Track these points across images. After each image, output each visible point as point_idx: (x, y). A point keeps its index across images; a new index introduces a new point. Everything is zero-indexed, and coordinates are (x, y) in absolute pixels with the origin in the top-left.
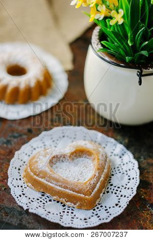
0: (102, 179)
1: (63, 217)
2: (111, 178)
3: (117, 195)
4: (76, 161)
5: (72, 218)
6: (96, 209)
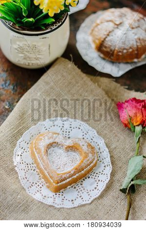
0: (75, 177)
1: (32, 187)
2: (86, 178)
3: (79, 194)
4: (69, 153)
5: (38, 191)
6: (58, 194)
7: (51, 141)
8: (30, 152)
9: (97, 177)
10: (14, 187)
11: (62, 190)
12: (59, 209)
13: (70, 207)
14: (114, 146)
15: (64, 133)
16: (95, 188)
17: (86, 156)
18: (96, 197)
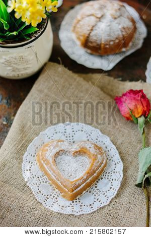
0: (89, 181)
1: (48, 200)
2: (99, 180)
3: (95, 197)
4: (78, 158)
5: (54, 202)
6: (75, 202)
7: (57, 150)
8: (38, 164)
9: (109, 177)
10: (30, 203)
11: (79, 196)
12: (79, 217)
13: (90, 212)
14: (119, 142)
15: (68, 138)
16: (111, 188)
17: (95, 158)
18: (113, 197)
